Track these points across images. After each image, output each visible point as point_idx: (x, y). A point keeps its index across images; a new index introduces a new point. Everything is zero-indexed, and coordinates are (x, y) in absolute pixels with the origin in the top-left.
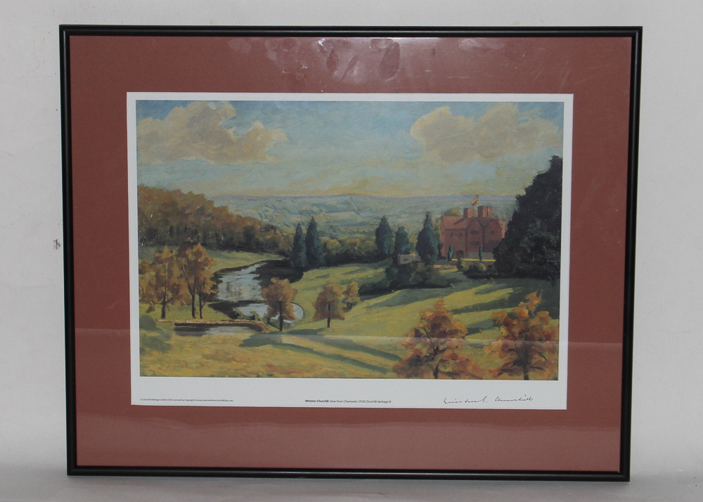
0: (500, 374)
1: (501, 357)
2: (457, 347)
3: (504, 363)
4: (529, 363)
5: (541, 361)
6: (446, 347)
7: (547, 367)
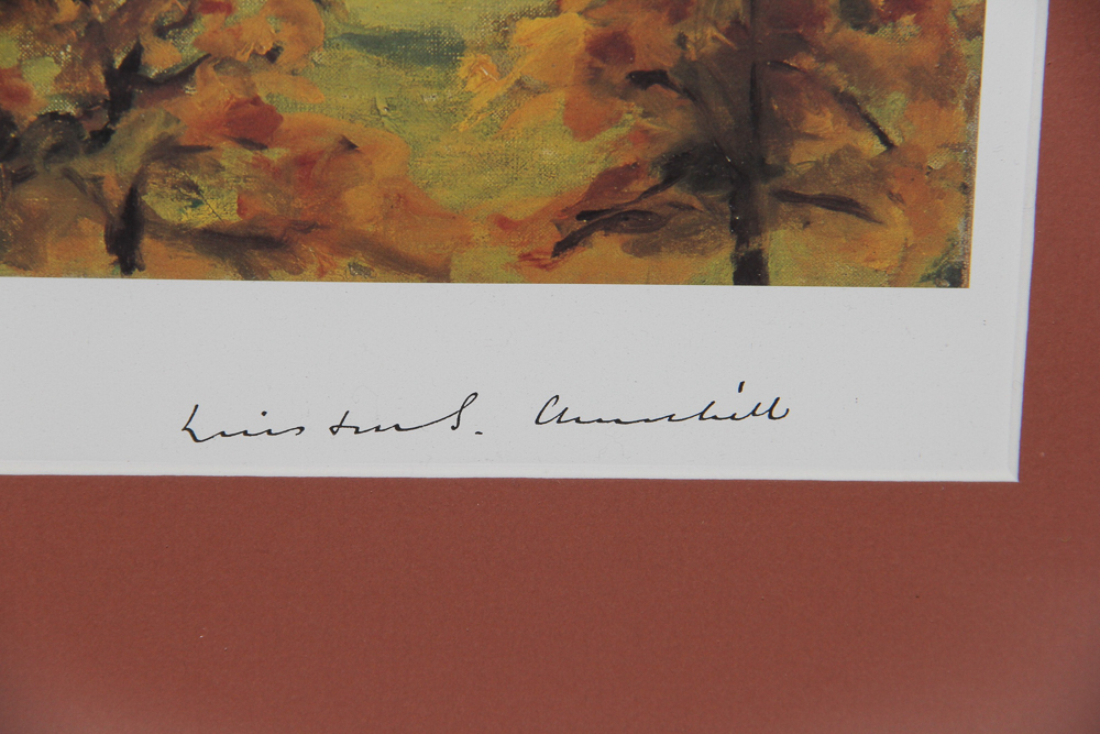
0: (566, 245)
1: (582, 127)
2: (272, 56)
3: (595, 170)
4: (769, 172)
5: (854, 152)
6: (195, 52)
7: (897, 199)
